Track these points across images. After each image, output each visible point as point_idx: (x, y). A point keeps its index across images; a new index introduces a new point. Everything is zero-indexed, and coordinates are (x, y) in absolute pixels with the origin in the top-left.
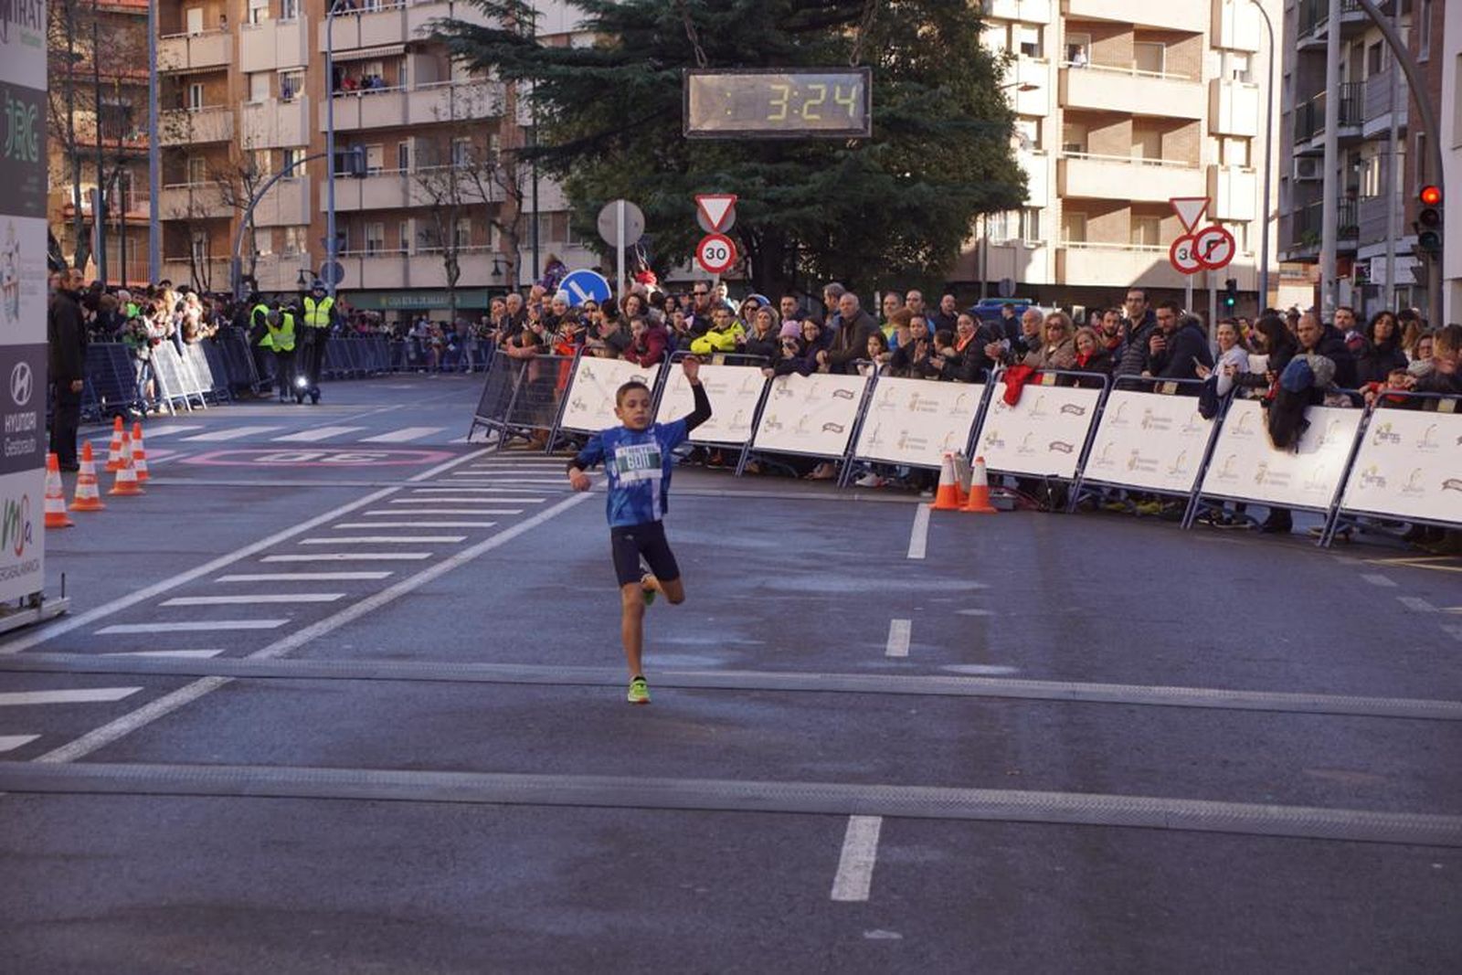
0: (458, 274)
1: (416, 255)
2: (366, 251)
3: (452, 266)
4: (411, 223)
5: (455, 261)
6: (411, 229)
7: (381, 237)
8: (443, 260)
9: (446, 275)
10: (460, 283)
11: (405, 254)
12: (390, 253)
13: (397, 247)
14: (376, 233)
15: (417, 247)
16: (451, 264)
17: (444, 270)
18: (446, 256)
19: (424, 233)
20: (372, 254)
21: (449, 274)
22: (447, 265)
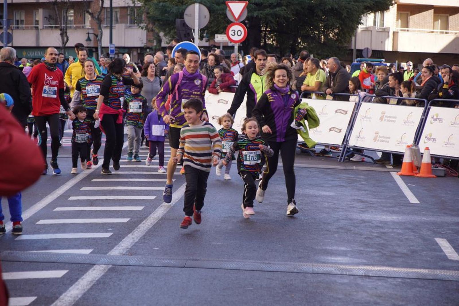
0: (68, 40)
1: (43, 29)
2: (14, 26)
3: (64, 35)
4: (41, 11)
5: (66, 33)
6: (40, 15)
7: (23, 18)
8: (59, 32)
9: (61, 40)
10: (68, 45)
11: (37, 28)
12: (28, 27)
13: (32, 24)
14: (21, 16)
15: (43, 25)
16: (64, 34)
17: (60, 37)
18: (61, 30)
19: (48, 16)
20: (18, 28)
21: (63, 40)
22: (62, 35)
